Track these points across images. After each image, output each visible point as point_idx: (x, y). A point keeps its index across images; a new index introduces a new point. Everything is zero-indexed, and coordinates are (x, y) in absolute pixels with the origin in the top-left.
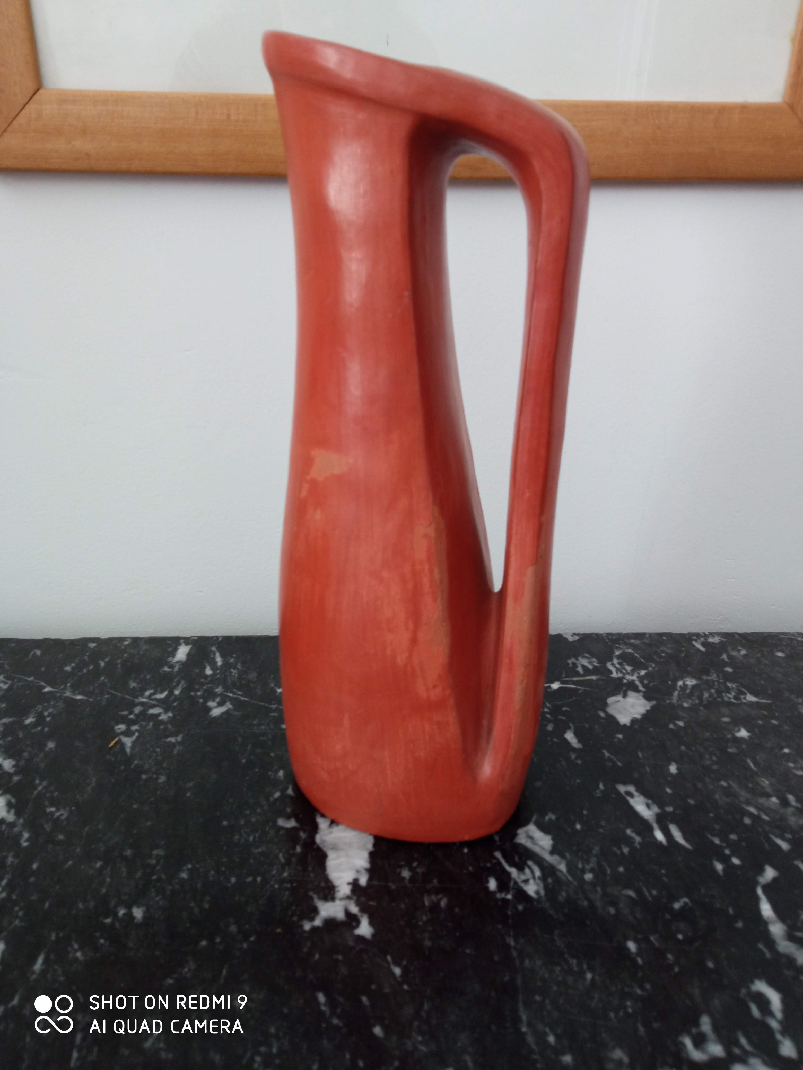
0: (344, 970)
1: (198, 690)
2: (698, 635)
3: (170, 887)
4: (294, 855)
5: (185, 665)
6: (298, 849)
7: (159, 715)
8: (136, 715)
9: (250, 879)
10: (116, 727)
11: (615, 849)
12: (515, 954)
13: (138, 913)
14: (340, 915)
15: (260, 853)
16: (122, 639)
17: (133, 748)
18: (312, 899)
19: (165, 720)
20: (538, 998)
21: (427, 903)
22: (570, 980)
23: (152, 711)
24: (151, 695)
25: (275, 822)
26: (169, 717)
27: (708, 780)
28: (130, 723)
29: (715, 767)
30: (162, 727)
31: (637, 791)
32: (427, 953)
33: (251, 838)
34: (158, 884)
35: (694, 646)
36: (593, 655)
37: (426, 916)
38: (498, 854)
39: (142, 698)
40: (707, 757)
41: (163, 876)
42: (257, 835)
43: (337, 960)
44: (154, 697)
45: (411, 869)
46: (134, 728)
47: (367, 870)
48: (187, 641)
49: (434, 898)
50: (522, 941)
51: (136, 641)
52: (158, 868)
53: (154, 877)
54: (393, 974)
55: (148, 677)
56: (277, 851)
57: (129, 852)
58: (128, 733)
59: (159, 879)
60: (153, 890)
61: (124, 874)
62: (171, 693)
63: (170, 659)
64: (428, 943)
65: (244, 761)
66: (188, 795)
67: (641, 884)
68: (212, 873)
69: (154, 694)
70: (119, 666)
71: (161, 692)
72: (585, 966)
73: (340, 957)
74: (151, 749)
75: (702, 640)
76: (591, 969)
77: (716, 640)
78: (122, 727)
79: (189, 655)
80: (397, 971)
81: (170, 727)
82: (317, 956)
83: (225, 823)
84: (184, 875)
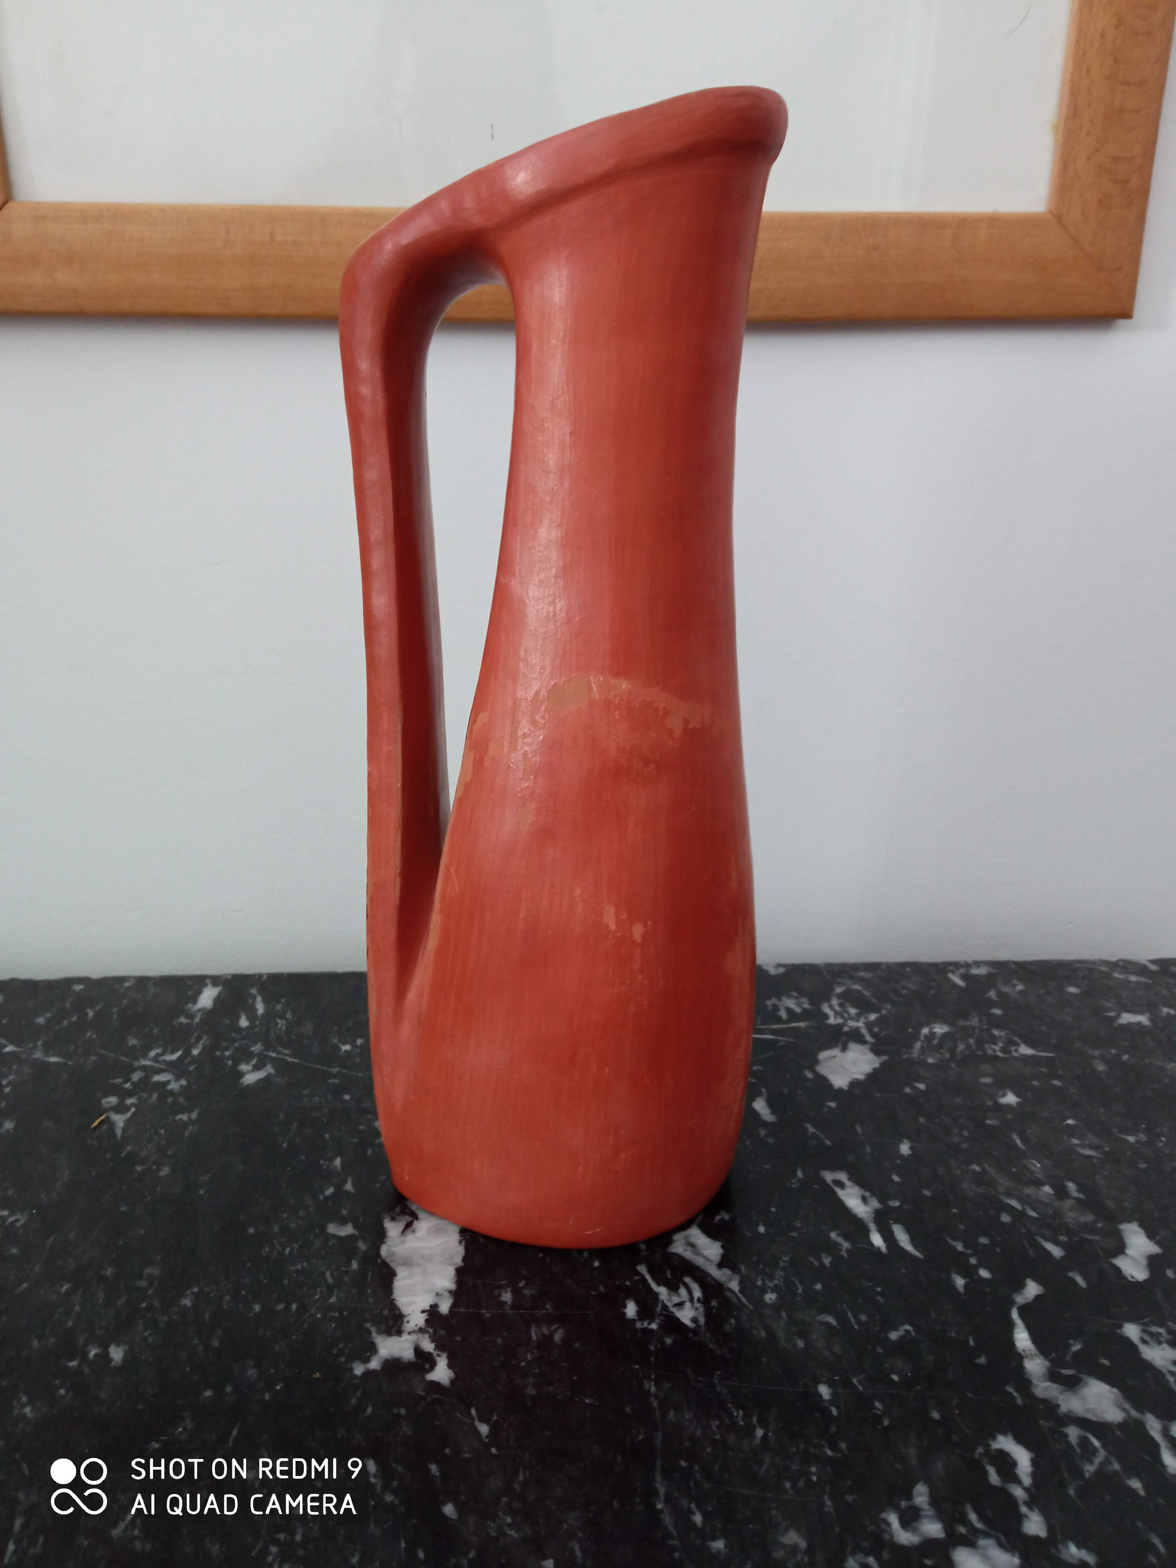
0: (407, 1429)
1: (227, 1049)
2: (956, 965)
3: (166, 1318)
4: (347, 1272)
5: (209, 1014)
6: (355, 1265)
7: (168, 1082)
8: (133, 1084)
9: (281, 1306)
10: (104, 1101)
11: (812, 1259)
12: (655, 1404)
13: (117, 1354)
14: (408, 1354)
15: (297, 1271)
16: (121, 980)
17: (125, 1129)
18: (369, 1333)
19: (175, 1091)
20: (683, 1463)
21: (534, 1337)
22: (732, 1438)
23: (157, 1078)
24: (158, 1055)
25: (323, 1228)
26: (181, 1086)
27: (953, 1163)
28: (124, 1094)
29: (965, 1146)
30: (170, 1100)
31: (850, 1179)
32: (529, 1404)
33: (287, 1251)
34: (149, 1315)
35: (949, 979)
36: (802, 993)
37: (532, 1354)
38: (642, 1269)
39: (145, 1060)
40: (956, 1131)
41: (156, 1303)
42: (296, 1246)
43: (398, 1416)
44: (161, 1058)
45: (516, 1292)
46: (129, 1101)
47: (450, 1292)
48: (216, 980)
49: (545, 1330)
50: (666, 1385)
51: (142, 982)
52: (150, 1292)
53: (144, 1305)
54: (478, 1433)
55: (155, 1031)
56: (324, 1268)
57: (109, 1271)
58: (120, 1109)
59: (150, 1308)
60: (140, 1321)
61: (100, 1301)
62: (187, 1053)
63: (190, 1006)
64: (531, 1391)
65: (285, 1145)
66: (201, 1192)
67: (845, 1306)
68: (227, 1298)
69: (163, 1054)
70: (115, 1017)
71: (172, 1053)
72: (755, 1420)
73: (403, 1411)
74: (153, 1130)
75: (962, 971)
76: (763, 1423)
77: (982, 971)
78: (113, 1100)
79: (217, 1000)
80: (484, 1429)
81: (181, 1099)
82: (369, 1410)
83: (251, 1231)
84: (187, 1302)
